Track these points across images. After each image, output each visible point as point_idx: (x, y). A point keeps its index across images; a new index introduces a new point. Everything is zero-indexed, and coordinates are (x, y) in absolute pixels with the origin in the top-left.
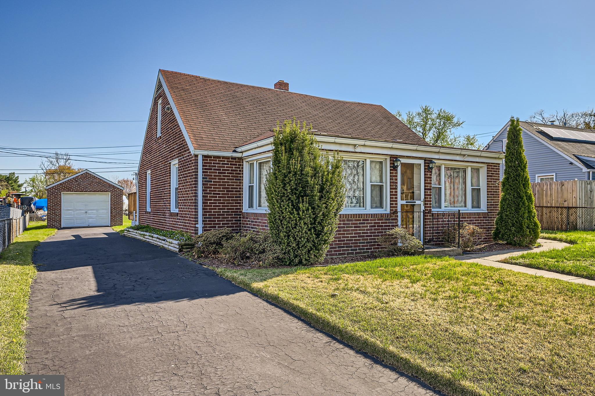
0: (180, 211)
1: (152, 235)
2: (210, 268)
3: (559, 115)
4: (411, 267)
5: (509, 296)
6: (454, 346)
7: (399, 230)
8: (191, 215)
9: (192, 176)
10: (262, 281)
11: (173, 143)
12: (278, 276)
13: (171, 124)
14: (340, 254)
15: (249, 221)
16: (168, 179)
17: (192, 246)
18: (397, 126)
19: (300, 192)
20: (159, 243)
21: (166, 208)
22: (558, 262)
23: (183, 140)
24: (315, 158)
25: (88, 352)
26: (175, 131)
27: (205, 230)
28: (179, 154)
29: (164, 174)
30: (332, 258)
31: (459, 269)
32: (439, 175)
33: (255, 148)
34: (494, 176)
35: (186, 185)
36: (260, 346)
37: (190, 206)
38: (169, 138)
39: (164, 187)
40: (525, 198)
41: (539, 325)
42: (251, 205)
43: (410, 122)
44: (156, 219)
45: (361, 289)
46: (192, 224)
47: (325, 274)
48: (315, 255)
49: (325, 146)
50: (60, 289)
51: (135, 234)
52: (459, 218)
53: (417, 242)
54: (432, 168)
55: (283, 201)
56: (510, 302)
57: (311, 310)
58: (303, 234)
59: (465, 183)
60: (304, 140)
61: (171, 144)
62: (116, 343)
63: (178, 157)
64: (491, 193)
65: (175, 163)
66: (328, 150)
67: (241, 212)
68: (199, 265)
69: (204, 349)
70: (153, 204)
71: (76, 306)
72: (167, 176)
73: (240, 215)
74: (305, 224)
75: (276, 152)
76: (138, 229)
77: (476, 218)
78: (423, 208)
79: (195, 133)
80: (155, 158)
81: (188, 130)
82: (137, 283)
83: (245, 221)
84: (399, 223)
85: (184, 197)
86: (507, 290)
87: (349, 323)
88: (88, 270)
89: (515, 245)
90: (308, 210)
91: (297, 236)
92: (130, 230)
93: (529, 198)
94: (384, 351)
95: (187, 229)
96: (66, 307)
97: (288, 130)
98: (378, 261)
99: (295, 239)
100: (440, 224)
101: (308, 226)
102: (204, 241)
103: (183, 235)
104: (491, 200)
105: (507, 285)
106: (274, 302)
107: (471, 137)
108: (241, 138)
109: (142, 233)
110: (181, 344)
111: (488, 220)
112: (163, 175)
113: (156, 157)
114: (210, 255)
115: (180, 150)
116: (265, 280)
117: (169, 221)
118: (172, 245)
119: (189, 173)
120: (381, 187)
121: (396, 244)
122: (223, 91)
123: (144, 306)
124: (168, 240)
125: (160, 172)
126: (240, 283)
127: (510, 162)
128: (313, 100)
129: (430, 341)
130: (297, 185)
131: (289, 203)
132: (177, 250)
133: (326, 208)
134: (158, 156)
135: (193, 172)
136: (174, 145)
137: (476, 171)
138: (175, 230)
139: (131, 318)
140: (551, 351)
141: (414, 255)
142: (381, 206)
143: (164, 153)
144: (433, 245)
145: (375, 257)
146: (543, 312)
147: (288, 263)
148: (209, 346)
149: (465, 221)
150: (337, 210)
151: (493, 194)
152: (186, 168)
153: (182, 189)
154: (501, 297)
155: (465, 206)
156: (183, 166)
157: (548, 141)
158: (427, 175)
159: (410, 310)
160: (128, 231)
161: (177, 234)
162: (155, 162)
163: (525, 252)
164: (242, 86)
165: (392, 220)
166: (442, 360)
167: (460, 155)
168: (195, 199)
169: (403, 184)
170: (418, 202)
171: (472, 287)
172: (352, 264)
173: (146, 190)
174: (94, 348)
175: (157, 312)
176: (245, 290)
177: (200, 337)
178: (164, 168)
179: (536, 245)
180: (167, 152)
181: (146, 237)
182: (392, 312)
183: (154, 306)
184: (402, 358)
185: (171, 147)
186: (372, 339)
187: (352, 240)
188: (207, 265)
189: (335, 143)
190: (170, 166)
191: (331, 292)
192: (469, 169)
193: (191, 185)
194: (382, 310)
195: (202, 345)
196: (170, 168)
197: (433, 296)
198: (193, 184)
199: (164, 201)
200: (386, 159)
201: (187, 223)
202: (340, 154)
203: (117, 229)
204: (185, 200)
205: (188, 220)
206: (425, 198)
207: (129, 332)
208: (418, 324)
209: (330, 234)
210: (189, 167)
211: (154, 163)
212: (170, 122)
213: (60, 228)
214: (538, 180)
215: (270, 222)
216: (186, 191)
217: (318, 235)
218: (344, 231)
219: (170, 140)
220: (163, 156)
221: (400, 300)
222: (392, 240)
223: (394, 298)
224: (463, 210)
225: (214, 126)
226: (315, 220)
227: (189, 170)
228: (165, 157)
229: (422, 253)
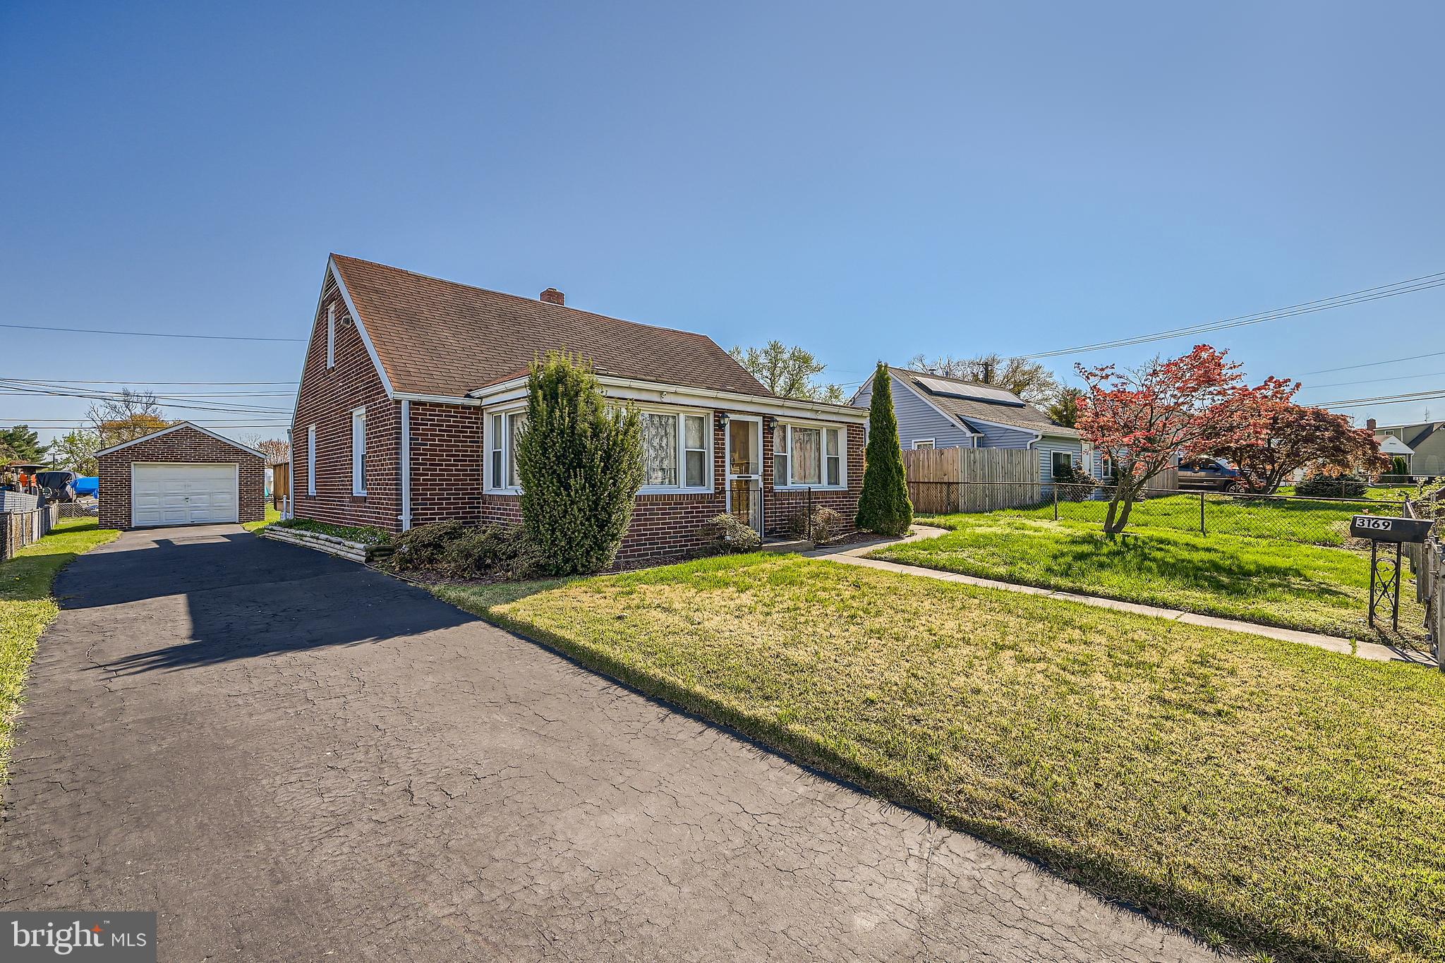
0: (371, 493)
1: (317, 535)
2: (421, 586)
3: (942, 363)
4: (741, 569)
5: (865, 602)
6: (785, 676)
7: (726, 517)
8: (389, 499)
9: (391, 434)
10: (507, 602)
11: (356, 379)
12: (536, 592)
13: (352, 347)
14: (639, 556)
15: (493, 508)
16: (347, 439)
17: (391, 551)
18: (729, 368)
19: (572, 462)
20: (330, 549)
21: (345, 489)
22: (931, 554)
23: (374, 376)
24: (596, 410)
25: (154, 749)
26: (360, 360)
27: (415, 525)
28: (367, 397)
29: (341, 432)
30: (627, 562)
31: (805, 570)
32: (784, 438)
33: (503, 392)
34: (857, 441)
35: (380, 451)
36: (491, 704)
37: (387, 484)
38: (348, 371)
39: (340, 453)
40: (894, 470)
41: (897, 639)
42: (497, 483)
43: (753, 362)
44: (327, 508)
45: (664, 606)
46: (391, 515)
47: (613, 586)
48: (597, 558)
49: (611, 392)
50: (108, 640)
51: (284, 534)
52: (809, 499)
53: (752, 533)
54: (774, 428)
55: (543, 476)
56: (866, 611)
57: (582, 642)
58: (578, 526)
59: (819, 450)
60: (579, 383)
61: (353, 381)
62: (219, 727)
63: (365, 403)
64: (853, 464)
65: (359, 415)
66: (619, 398)
67: (480, 493)
68: (400, 582)
69: (391, 720)
70: (321, 482)
71: (139, 669)
72: (346, 435)
73: (479, 498)
74: (580, 510)
75: (532, 399)
76: (290, 527)
77: (833, 498)
78: (761, 485)
79: (396, 364)
80: (323, 403)
81: (384, 358)
82: (278, 618)
83: (488, 508)
84: (728, 507)
85: (376, 470)
86: (864, 595)
87: (640, 657)
88: (179, 602)
89: (883, 534)
90: (584, 488)
91: (568, 529)
92: (275, 528)
93: (900, 471)
94: (688, 693)
95: (383, 524)
96: (115, 671)
97: (553, 365)
98: (694, 563)
99: (565, 535)
100: (785, 508)
101: (585, 514)
102: (412, 542)
103: (375, 534)
104: (853, 473)
105: (865, 589)
106: (525, 634)
107: (836, 388)
108: (480, 375)
109: (298, 532)
110: (350, 716)
111: (849, 501)
112: (338, 433)
113: (326, 402)
114: (422, 566)
115: (369, 392)
116: (513, 601)
117: (350, 511)
118: (354, 551)
119: (384, 430)
120: (701, 455)
121: (722, 537)
122: (450, 298)
123: (286, 658)
124: (347, 543)
125: (332, 427)
126: (471, 607)
127: (877, 421)
128: (603, 322)
129: (752, 672)
130: (565, 451)
131: (552, 478)
132: (364, 559)
133: (614, 484)
134: (329, 401)
135: (393, 429)
136: (359, 382)
137: (833, 433)
138: (361, 525)
139: (254, 681)
140: (908, 671)
141: (746, 553)
142: (702, 483)
143: (339, 396)
144: (776, 537)
145: (691, 558)
146: (905, 620)
147: (553, 572)
148: (403, 713)
149: (819, 502)
150: (632, 488)
151: (856, 466)
152: (380, 422)
153: (374, 456)
154: (855, 605)
155: (820, 483)
156: (374, 419)
157: (927, 396)
158: (768, 438)
159: (731, 631)
160: (272, 530)
161: (362, 533)
162: (324, 411)
163: (893, 544)
164: (484, 292)
165: (718, 502)
166: (767, 698)
167: (811, 410)
168: (396, 474)
169: (733, 451)
170: (754, 477)
171: (819, 593)
172: (656, 569)
173: (307, 459)
174: (169, 740)
175: (309, 666)
176: (476, 619)
177: (388, 702)
178: (340, 421)
179: (908, 534)
180: (345, 394)
181: (304, 538)
182: (705, 637)
183: (303, 656)
184: (711, 701)
185: (352, 386)
186: (671, 678)
187: (658, 534)
188: (415, 582)
189: (630, 388)
190: (351, 418)
191: (618, 613)
192: (824, 430)
193: (388, 449)
194: (691, 633)
195: (390, 713)
196: (351, 422)
197: (765, 609)
198: (393, 449)
199: (340, 477)
200: (708, 414)
201: (383, 514)
202: (636, 404)
203: (252, 527)
204: (378, 475)
205: (385, 509)
206: (764, 471)
207: (247, 705)
208: (741, 649)
209: (621, 525)
210: (384, 420)
211: (321, 412)
212: (350, 343)
213: (127, 528)
214: (914, 447)
215: (524, 509)
216: (380, 460)
217: (601, 527)
218: (645, 520)
219: (350, 374)
220: (338, 401)
221: (719, 618)
222: (717, 531)
223: (711, 616)
224: (815, 488)
225: (432, 355)
226: (596, 503)
227: (386, 425)
228: (342, 403)
229: (759, 549)
